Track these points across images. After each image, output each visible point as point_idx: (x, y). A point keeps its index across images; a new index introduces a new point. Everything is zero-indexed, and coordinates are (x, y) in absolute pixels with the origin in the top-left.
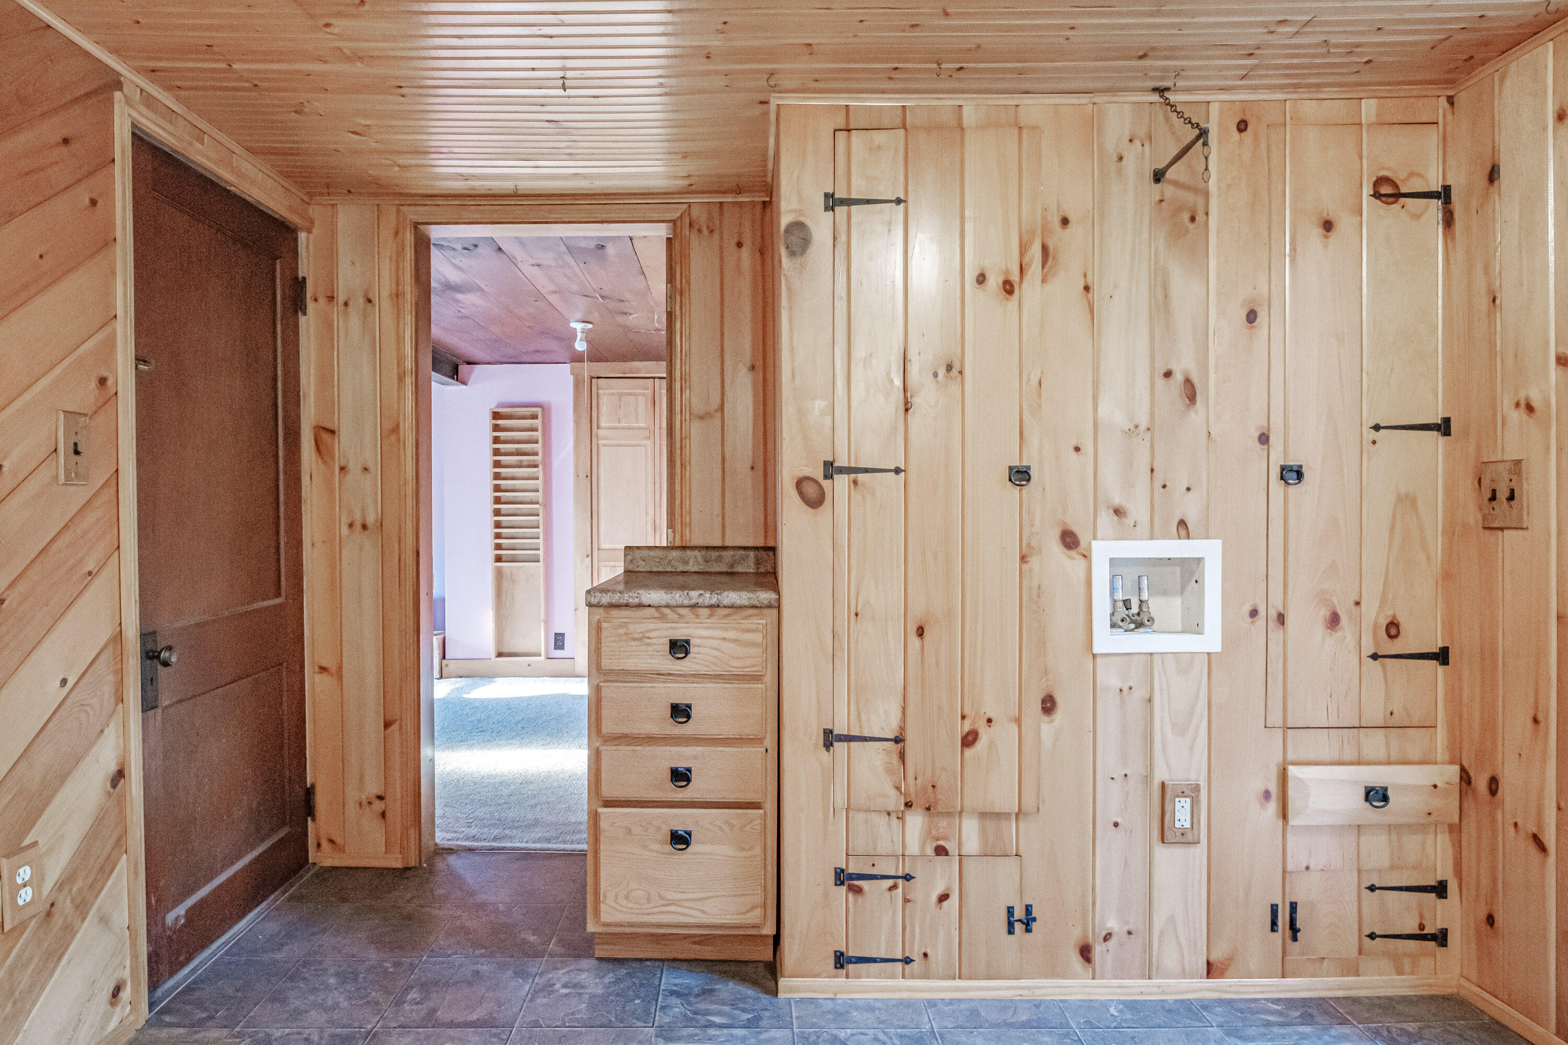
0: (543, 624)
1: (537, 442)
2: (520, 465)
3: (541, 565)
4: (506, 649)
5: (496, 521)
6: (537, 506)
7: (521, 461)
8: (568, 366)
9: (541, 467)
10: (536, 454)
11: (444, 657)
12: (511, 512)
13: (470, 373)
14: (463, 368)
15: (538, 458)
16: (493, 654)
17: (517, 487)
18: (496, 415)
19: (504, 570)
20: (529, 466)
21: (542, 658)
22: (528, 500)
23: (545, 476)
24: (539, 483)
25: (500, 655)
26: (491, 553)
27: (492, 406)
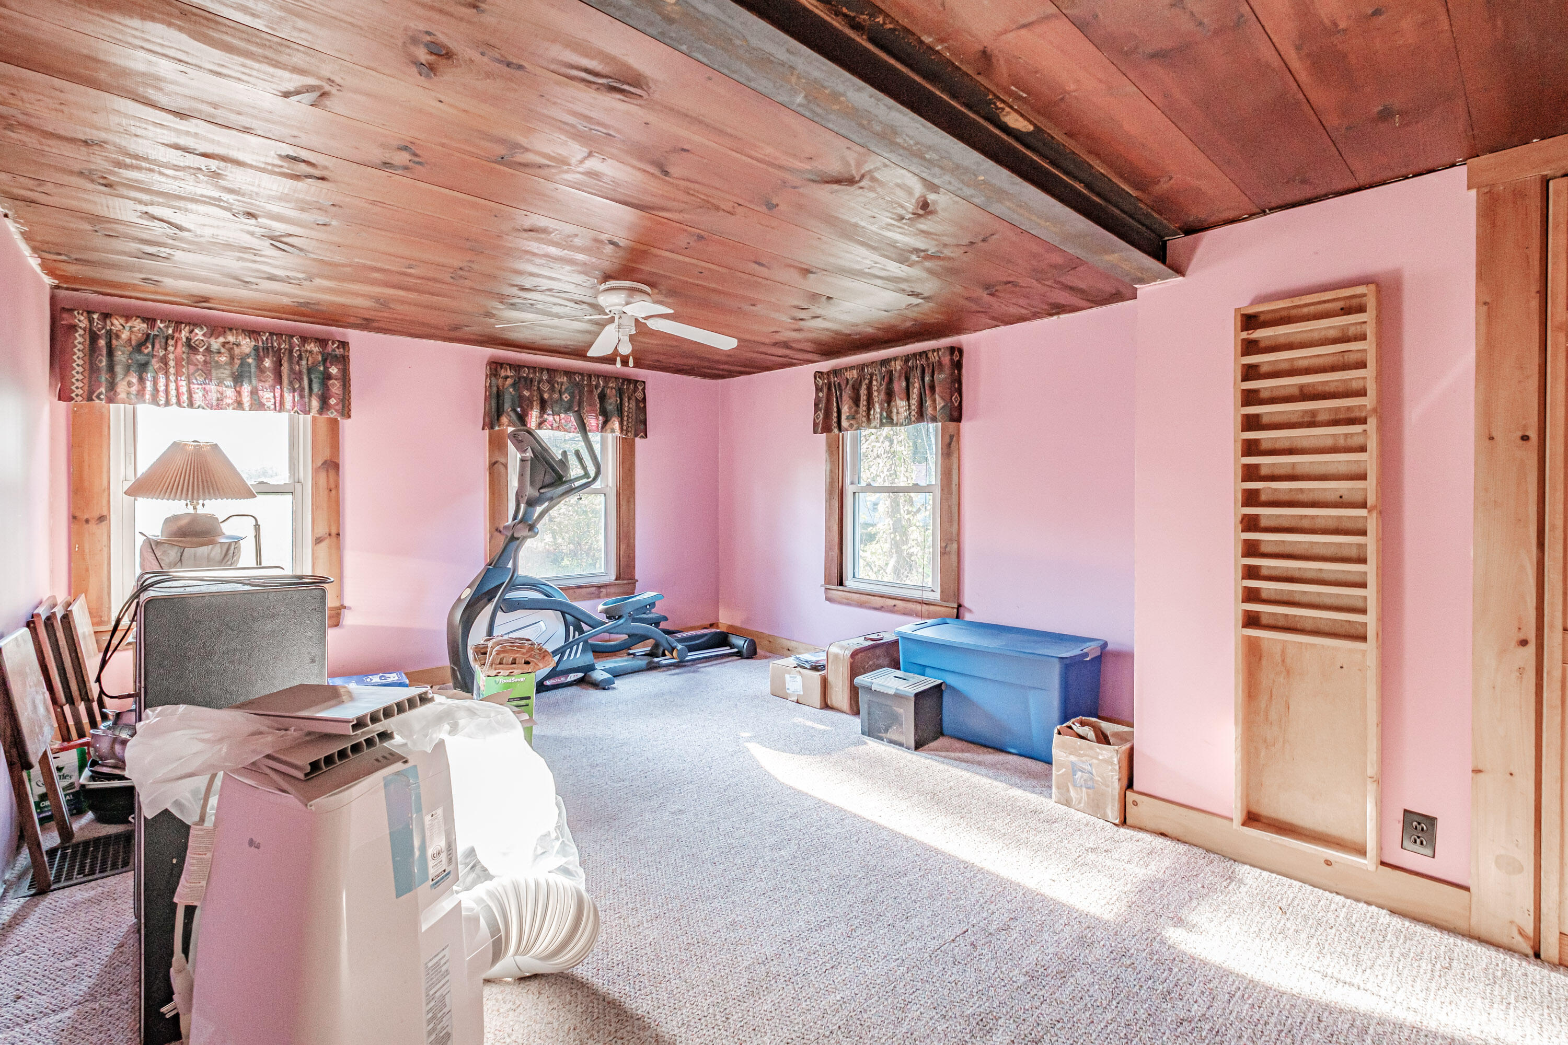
0: (1371, 788)
1: (1362, 365)
2: (1312, 422)
3: (1370, 648)
4: (1267, 809)
5: (1246, 542)
6: (1363, 512)
7: (1313, 413)
8: (1461, 172)
9: (1372, 422)
10: (1362, 393)
11: (1130, 785)
12: (1286, 524)
13: (1193, 249)
14: (1177, 244)
15: (1368, 402)
16: (1238, 816)
17: (1299, 470)
18: (1249, 321)
19: (1265, 646)
20: (1335, 423)
21: (1368, 863)
22: (1331, 497)
23: (1382, 442)
24: (1369, 461)
25: (1252, 819)
26: (1234, 609)
27: (1244, 303)
